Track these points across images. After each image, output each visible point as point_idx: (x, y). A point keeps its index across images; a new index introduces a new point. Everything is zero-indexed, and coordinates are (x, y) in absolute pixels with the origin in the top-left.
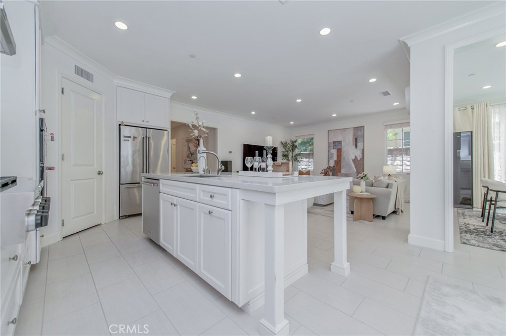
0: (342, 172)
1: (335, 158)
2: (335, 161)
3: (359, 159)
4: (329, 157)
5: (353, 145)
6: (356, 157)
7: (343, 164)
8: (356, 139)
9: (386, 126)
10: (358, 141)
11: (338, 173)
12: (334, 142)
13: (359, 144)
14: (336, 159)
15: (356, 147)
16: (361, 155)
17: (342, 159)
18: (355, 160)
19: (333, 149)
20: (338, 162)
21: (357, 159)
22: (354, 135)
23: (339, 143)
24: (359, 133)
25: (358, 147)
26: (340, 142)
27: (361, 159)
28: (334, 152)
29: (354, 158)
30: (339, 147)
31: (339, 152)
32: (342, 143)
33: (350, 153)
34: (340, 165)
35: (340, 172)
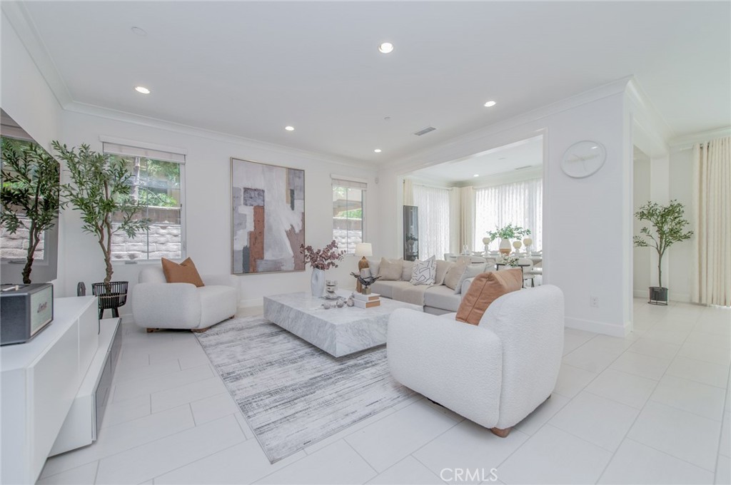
0: (265, 258)
1: (250, 226)
2: (251, 234)
3: (297, 230)
4: (236, 224)
5: (287, 202)
6: (292, 226)
7: (267, 240)
8: (292, 192)
9: (333, 179)
10: (296, 196)
11: (259, 262)
12: (246, 190)
13: (297, 203)
14: (252, 229)
15: (293, 207)
16: (301, 224)
17: (266, 229)
18: (290, 233)
19: (246, 205)
20: (257, 237)
21: (294, 231)
22: (289, 183)
23: (259, 194)
24: (298, 182)
25: (295, 208)
26: (261, 193)
27: (300, 231)
28: (248, 212)
29: (288, 228)
30: (260, 202)
31: (260, 213)
32: (266, 194)
33: (281, 219)
34: (263, 243)
35: (262, 258)
